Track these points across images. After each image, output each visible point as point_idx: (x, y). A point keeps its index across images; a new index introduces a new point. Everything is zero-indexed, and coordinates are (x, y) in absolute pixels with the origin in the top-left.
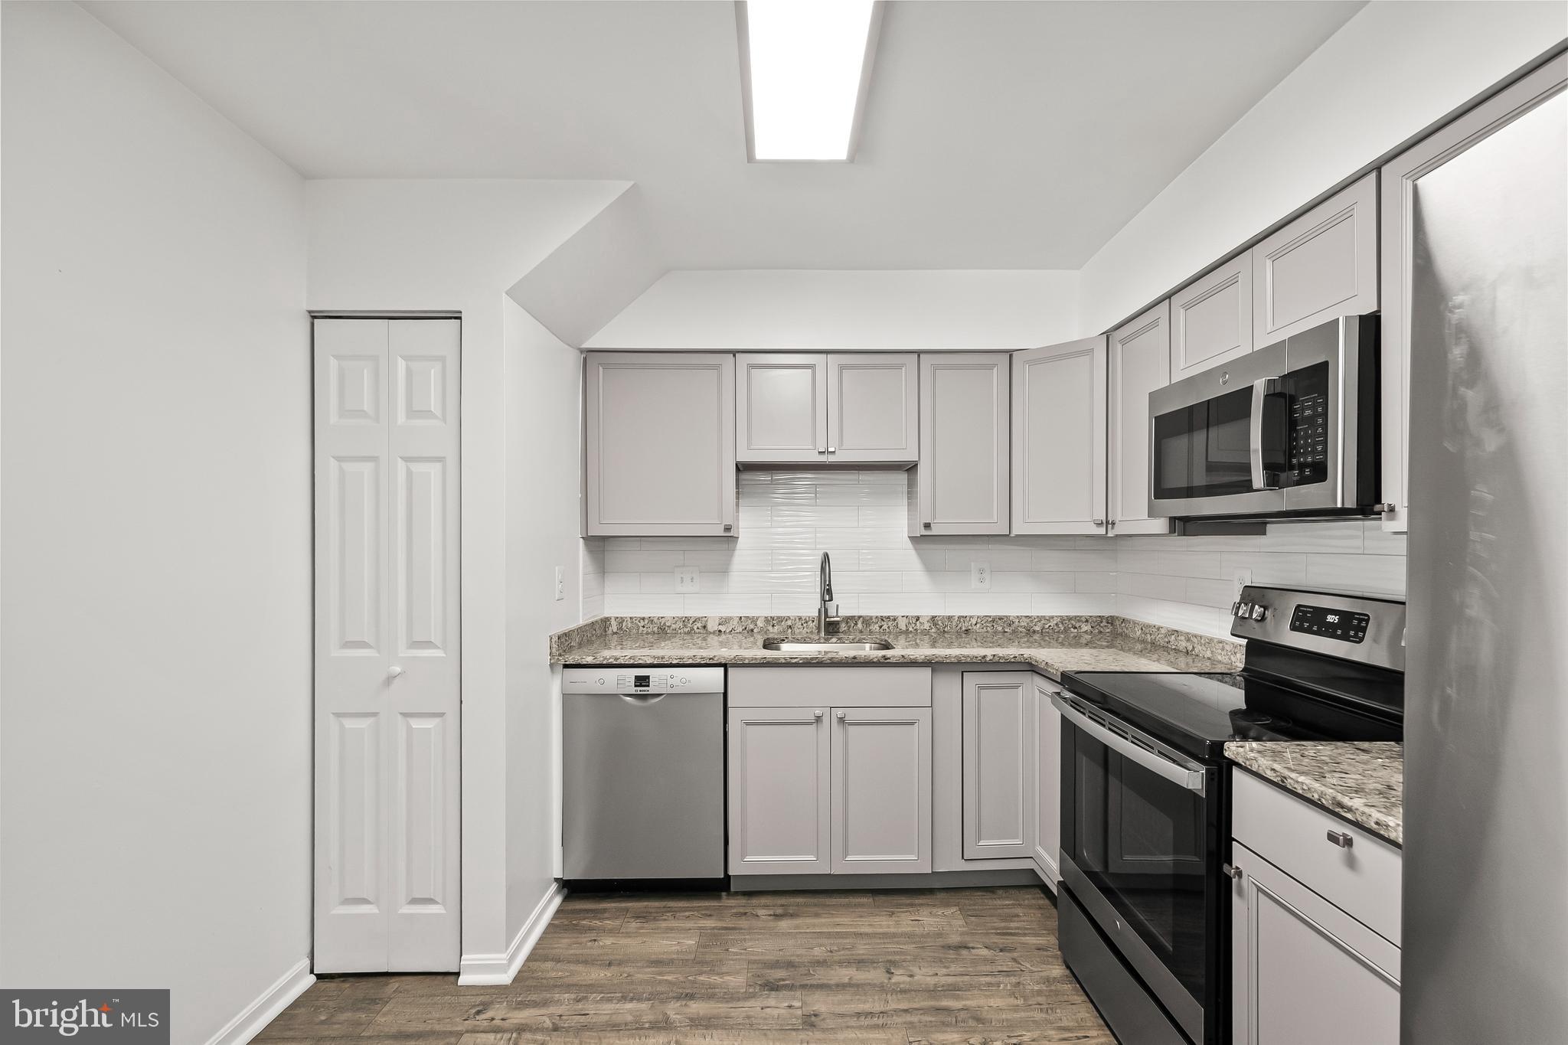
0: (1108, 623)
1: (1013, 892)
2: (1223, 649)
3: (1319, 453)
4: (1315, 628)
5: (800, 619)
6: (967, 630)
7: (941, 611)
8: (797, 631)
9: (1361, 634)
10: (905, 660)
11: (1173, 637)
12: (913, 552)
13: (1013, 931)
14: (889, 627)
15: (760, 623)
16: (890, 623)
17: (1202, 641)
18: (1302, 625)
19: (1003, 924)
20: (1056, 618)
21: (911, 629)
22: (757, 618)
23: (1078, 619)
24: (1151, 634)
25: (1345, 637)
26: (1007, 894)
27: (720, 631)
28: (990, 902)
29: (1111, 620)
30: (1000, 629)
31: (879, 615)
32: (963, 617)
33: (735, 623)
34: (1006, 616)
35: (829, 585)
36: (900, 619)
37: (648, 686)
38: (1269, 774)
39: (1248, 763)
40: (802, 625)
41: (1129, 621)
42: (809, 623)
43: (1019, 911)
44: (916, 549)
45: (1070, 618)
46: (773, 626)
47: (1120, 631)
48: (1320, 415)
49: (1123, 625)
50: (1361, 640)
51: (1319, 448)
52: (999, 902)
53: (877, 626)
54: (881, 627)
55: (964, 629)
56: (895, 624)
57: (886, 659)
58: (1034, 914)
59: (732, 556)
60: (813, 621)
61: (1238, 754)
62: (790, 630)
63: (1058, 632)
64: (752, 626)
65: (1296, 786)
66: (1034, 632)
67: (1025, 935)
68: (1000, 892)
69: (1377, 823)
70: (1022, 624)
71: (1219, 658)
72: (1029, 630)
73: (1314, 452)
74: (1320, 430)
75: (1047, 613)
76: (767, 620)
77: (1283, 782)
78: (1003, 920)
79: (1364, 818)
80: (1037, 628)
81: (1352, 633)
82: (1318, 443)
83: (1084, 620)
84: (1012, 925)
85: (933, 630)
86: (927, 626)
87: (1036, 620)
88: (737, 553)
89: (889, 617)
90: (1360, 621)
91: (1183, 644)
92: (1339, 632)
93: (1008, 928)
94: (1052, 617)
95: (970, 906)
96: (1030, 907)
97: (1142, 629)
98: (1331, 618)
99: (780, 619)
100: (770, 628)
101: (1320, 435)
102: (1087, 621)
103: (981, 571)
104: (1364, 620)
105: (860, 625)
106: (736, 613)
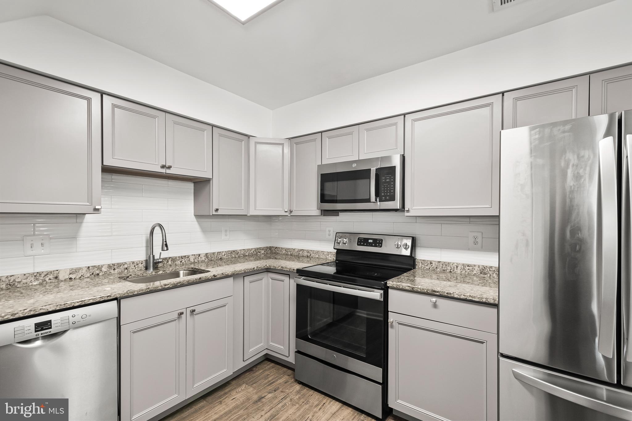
0: (269, 249)
1: (258, 366)
2: (323, 254)
3: (392, 193)
4: (365, 244)
5: (133, 263)
6: (221, 258)
7: (210, 250)
8: (131, 270)
9: (380, 245)
10: (224, 276)
11: (301, 252)
12: (196, 223)
13: (272, 381)
14: (185, 262)
15: (104, 269)
16: (186, 259)
17: (315, 252)
18: (360, 244)
19: (267, 381)
20: (253, 249)
21: (196, 261)
22: (102, 266)
23: (260, 249)
24: (290, 252)
25: (376, 246)
26: (258, 368)
27: (71, 279)
28: (255, 375)
29: (270, 248)
30: (234, 256)
31: (180, 255)
32: (219, 252)
33: (84, 271)
34: (236, 250)
35: (166, 242)
36: (191, 256)
37: (51, 328)
38: (407, 288)
39: (398, 286)
40: (135, 266)
41: (279, 248)
42: (139, 265)
43: (267, 373)
44: (198, 221)
45: (258, 249)
46: (114, 269)
47: (274, 252)
48: (392, 182)
49: (276, 249)
50: (381, 247)
51: (392, 191)
52: (257, 373)
53: (179, 262)
54: (181, 262)
55: (219, 258)
56: (188, 259)
57: (215, 277)
58: (273, 371)
59: (80, 227)
60: (142, 263)
61: (393, 284)
62: (126, 271)
63: (254, 255)
64: (98, 272)
65: (418, 289)
66: (246, 256)
67: (277, 380)
68: (254, 369)
69: (447, 293)
70: (242, 253)
71: (322, 257)
72: (244, 255)
73: (390, 192)
74: (392, 186)
75: (250, 247)
76: (109, 266)
77: (413, 289)
78: (266, 379)
79: (443, 293)
80: (247, 254)
81: (378, 245)
82: (392, 190)
83: (262, 249)
84: (270, 379)
85: (206, 260)
86: (203, 259)
87: (247, 251)
88: (84, 225)
89: (185, 256)
90: (379, 241)
91: (306, 254)
92: (373, 245)
93: (270, 381)
94: (252, 249)
95: (249, 380)
96: (269, 369)
97: (286, 250)
98: (370, 241)
99: (119, 265)
100: (112, 271)
101: (392, 187)
102: (263, 249)
103: (226, 231)
104: (381, 241)
105: (170, 262)
106: (84, 264)
